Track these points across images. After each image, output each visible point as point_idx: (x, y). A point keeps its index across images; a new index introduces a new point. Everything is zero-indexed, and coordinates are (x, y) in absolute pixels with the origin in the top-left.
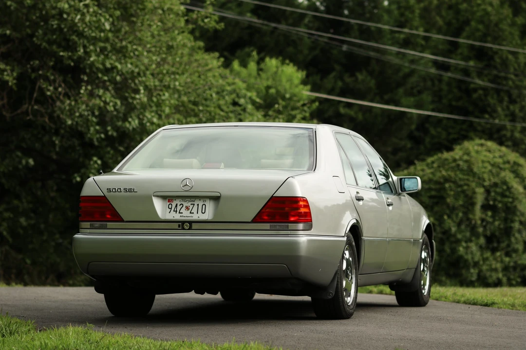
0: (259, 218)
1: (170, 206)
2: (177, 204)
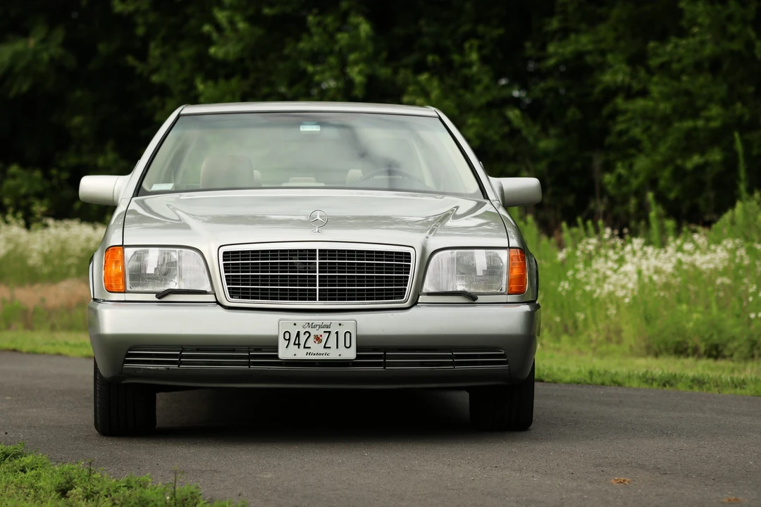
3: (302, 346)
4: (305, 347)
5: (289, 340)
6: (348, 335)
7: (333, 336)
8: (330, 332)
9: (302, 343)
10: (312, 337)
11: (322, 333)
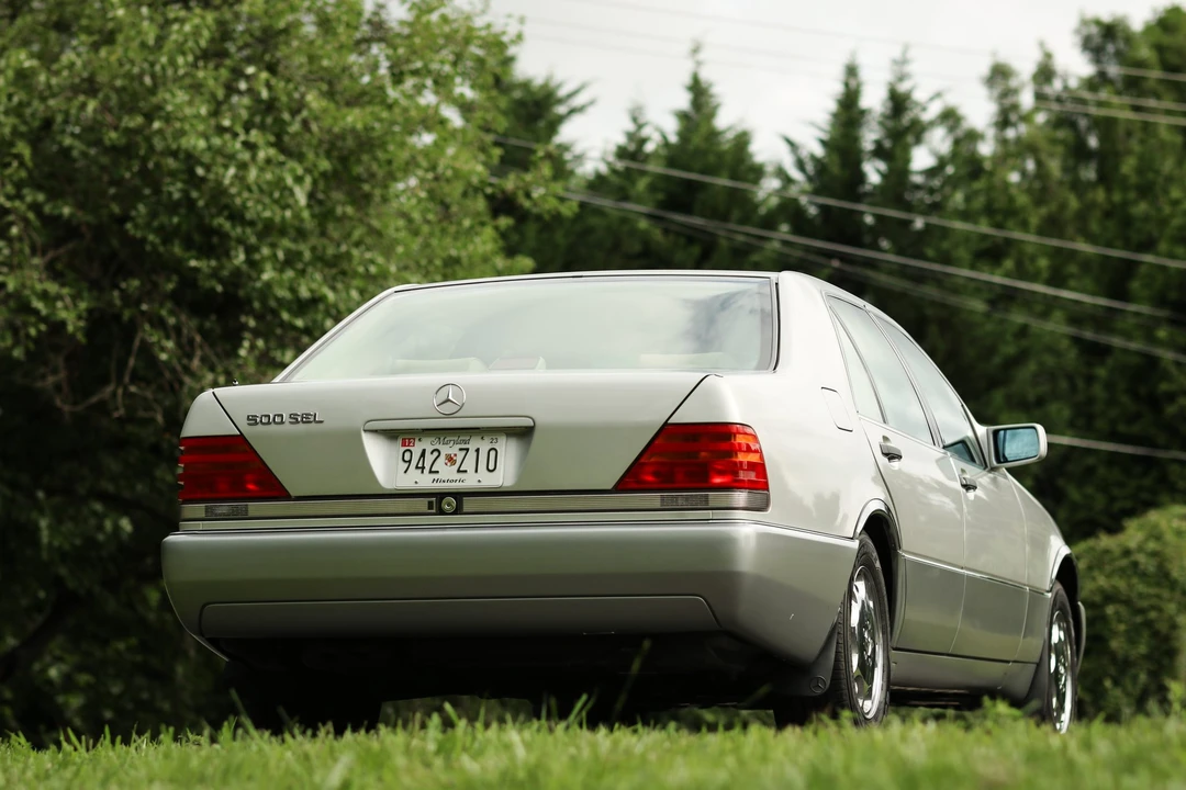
0: (631, 481)
1: (407, 457)
2: (424, 451)
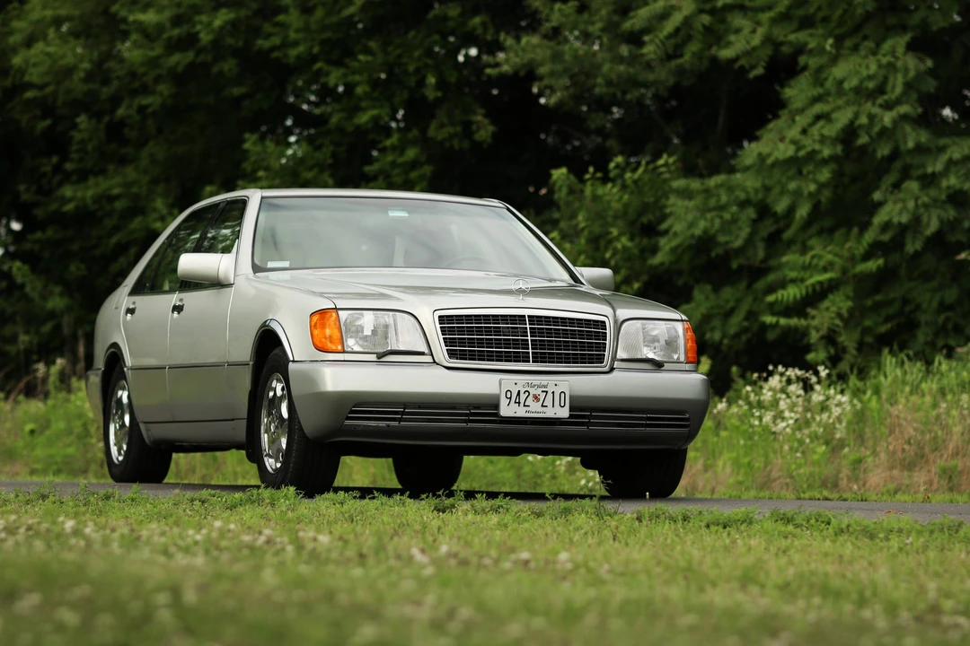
3: (522, 404)
4: (524, 406)
5: (510, 398)
6: (563, 395)
7: (550, 395)
8: (547, 392)
9: (522, 402)
10: (531, 396)
11: (540, 393)
